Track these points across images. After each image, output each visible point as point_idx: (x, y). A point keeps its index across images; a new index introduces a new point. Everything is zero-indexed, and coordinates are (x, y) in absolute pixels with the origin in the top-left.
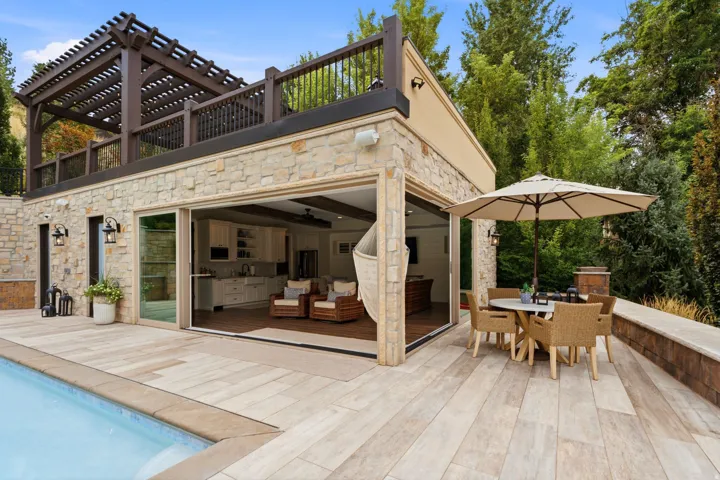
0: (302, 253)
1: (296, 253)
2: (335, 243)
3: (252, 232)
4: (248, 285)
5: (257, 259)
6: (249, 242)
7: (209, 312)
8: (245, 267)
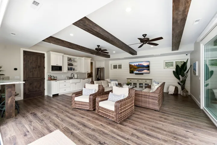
0: (98, 69)
1: (96, 69)
2: (111, 65)
3: (76, 60)
4: (72, 83)
5: (78, 71)
6: (74, 64)
7: (50, 97)
8: (72, 75)
